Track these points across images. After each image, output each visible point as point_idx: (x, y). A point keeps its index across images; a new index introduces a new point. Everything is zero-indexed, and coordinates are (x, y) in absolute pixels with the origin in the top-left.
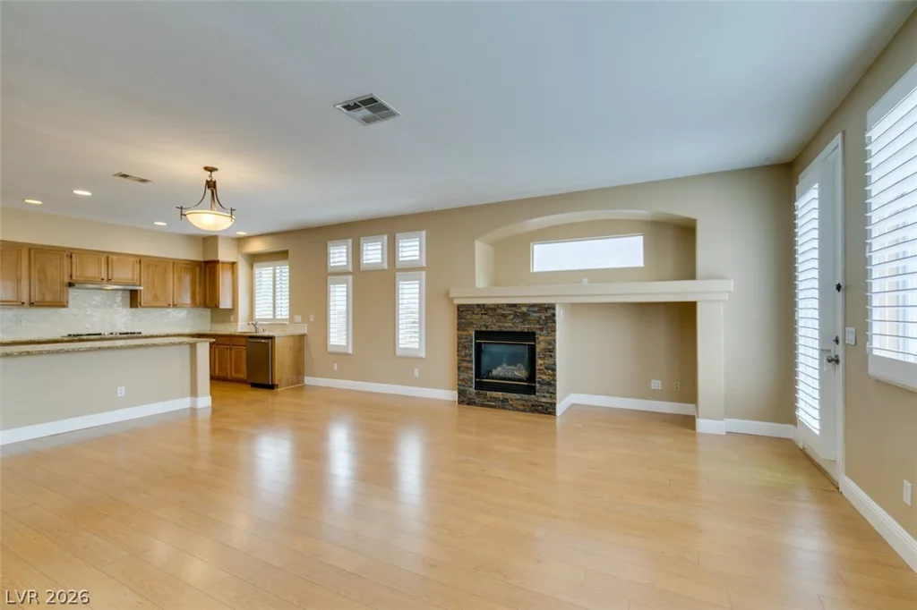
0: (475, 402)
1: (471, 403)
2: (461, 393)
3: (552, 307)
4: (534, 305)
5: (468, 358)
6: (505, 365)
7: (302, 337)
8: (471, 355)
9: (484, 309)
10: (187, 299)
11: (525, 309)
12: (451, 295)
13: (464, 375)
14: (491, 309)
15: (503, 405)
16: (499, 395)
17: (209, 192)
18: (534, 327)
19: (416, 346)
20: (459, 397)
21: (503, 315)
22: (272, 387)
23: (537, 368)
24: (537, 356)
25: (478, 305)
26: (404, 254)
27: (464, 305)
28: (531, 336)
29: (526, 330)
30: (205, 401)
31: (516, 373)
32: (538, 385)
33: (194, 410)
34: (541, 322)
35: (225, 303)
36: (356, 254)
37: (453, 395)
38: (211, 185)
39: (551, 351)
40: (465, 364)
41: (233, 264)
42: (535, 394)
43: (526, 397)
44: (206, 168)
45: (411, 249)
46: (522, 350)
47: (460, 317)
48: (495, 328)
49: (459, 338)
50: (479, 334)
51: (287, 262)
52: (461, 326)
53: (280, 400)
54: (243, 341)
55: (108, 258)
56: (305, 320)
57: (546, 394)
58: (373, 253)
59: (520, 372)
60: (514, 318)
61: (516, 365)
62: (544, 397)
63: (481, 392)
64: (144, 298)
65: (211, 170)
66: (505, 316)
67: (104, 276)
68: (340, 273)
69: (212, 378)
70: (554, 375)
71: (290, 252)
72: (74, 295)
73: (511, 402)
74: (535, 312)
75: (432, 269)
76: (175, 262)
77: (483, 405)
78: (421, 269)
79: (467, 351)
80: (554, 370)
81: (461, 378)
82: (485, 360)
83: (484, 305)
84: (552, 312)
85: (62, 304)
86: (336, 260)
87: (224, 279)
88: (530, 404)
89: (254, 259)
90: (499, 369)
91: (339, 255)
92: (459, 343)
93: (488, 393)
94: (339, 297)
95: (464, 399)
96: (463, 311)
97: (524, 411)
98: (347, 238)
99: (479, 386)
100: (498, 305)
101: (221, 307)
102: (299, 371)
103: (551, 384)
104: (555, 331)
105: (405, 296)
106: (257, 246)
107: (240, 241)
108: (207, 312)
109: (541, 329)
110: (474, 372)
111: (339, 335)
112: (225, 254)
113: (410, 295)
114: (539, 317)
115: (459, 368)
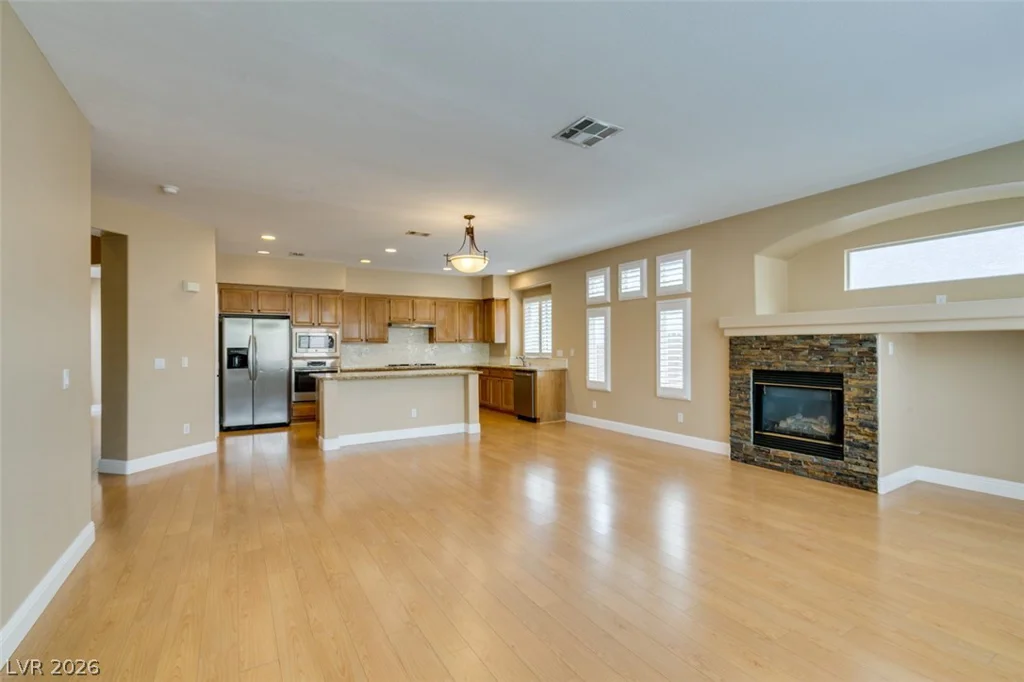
0: (753, 460)
1: (747, 460)
2: (735, 447)
3: (871, 339)
4: (840, 337)
5: (743, 404)
6: (799, 416)
7: (563, 372)
8: (748, 400)
9: (766, 342)
10: (471, 336)
11: (826, 342)
12: (721, 325)
13: (739, 425)
14: (777, 342)
15: (794, 468)
16: (788, 454)
17: (468, 237)
18: (839, 367)
19: (680, 386)
20: (732, 451)
21: (792, 350)
22: (534, 420)
23: (845, 423)
24: (846, 408)
25: (758, 338)
26: (667, 279)
27: (738, 338)
28: (837, 378)
29: (828, 371)
30: (475, 428)
31: (815, 428)
32: (847, 448)
33: (466, 434)
34: (852, 359)
35: (499, 338)
36: (614, 283)
37: (723, 448)
38: (470, 231)
39: (869, 401)
40: (741, 411)
41: (506, 301)
42: (843, 459)
43: (828, 461)
44: (466, 217)
45: (673, 273)
46: (824, 396)
47: (732, 352)
48: (782, 367)
49: (732, 379)
50: (759, 374)
51: (549, 296)
52: (735, 362)
53: (543, 433)
54: (510, 375)
55: (412, 301)
56: (566, 355)
57: (860, 461)
58: (632, 281)
59: (822, 427)
60: (810, 354)
61: (816, 418)
62: (857, 464)
63: (762, 448)
64: (439, 334)
65: (469, 218)
66: (795, 351)
67: (410, 317)
68: (599, 304)
69: (482, 406)
70: (875, 436)
71: (552, 287)
72: (393, 333)
73: (805, 466)
74: (842, 346)
75: (699, 296)
76: (460, 302)
77: (764, 465)
78: (686, 295)
79: (742, 395)
80: (874, 428)
81: (735, 427)
82: (769, 408)
83: (765, 337)
84: (872, 345)
85: (383, 340)
86: (595, 291)
87: (498, 315)
88: (834, 471)
89: (524, 294)
90: (789, 421)
91: (597, 286)
92: (731, 385)
93: (772, 450)
94: (598, 329)
95: (738, 455)
96: (737, 345)
97: (825, 480)
98: (605, 266)
99: (759, 440)
100: (786, 337)
101: (496, 341)
102: (560, 407)
103: (870, 448)
104: (876, 373)
105: (668, 328)
106: (525, 283)
107: (511, 278)
108: (486, 347)
109: (853, 370)
110: (752, 422)
111: (597, 371)
112: (499, 292)
113: (672, 325)
114: (850, 353)
115: (732, 415)
